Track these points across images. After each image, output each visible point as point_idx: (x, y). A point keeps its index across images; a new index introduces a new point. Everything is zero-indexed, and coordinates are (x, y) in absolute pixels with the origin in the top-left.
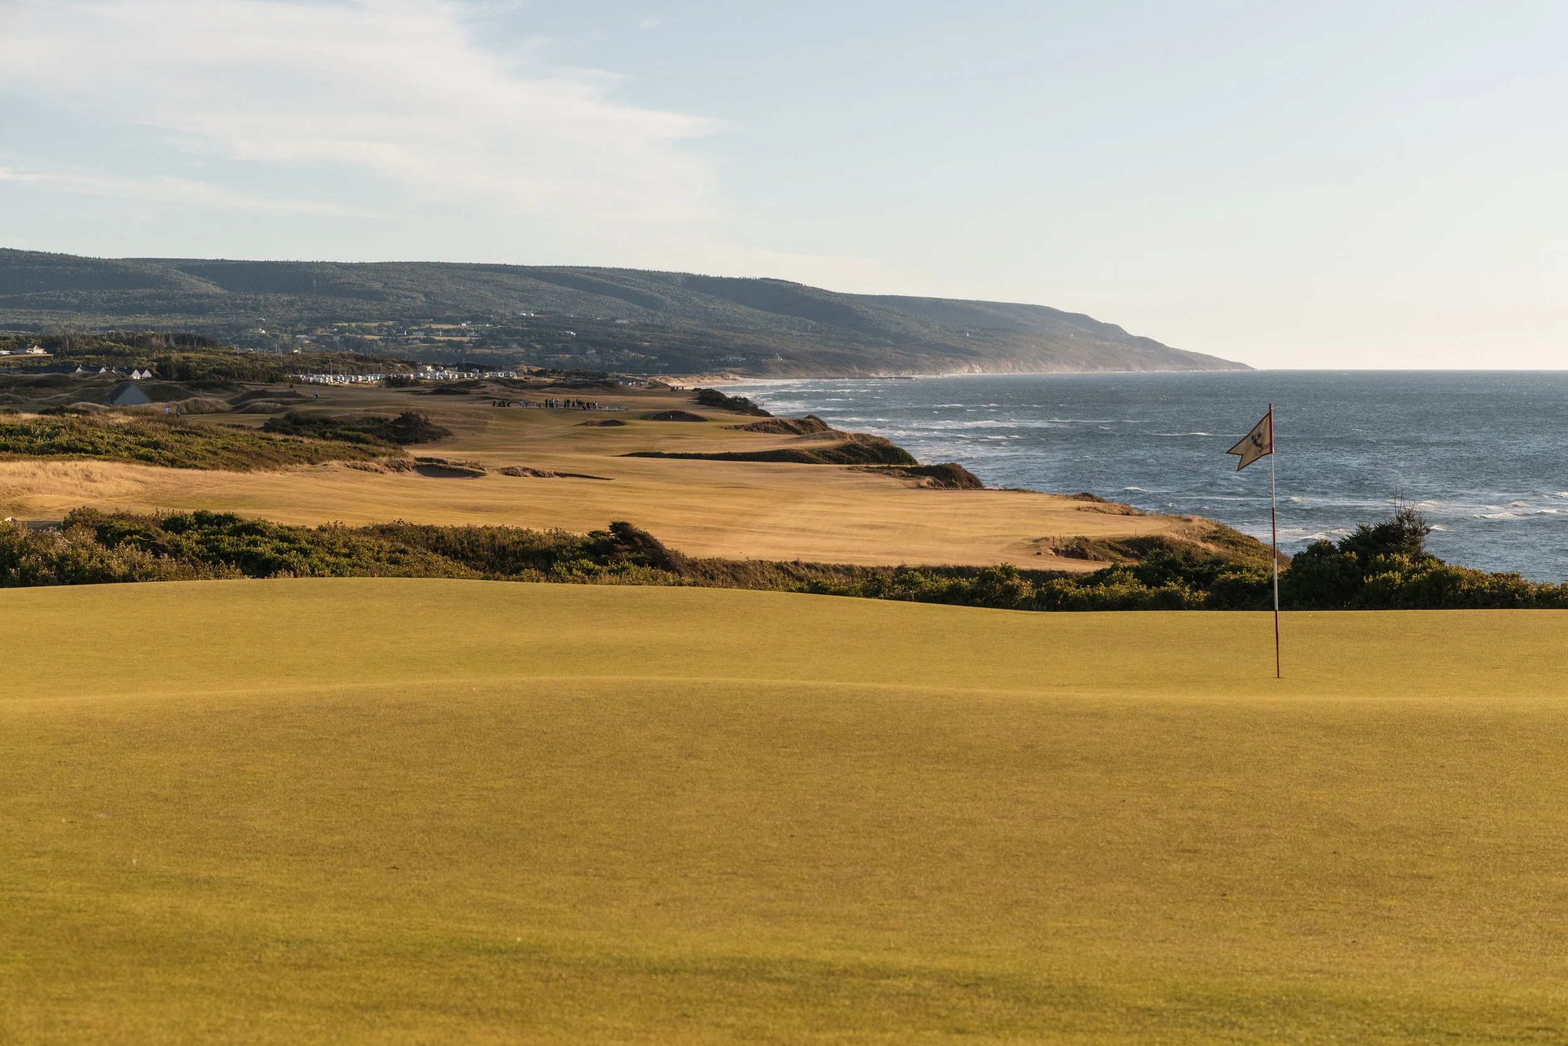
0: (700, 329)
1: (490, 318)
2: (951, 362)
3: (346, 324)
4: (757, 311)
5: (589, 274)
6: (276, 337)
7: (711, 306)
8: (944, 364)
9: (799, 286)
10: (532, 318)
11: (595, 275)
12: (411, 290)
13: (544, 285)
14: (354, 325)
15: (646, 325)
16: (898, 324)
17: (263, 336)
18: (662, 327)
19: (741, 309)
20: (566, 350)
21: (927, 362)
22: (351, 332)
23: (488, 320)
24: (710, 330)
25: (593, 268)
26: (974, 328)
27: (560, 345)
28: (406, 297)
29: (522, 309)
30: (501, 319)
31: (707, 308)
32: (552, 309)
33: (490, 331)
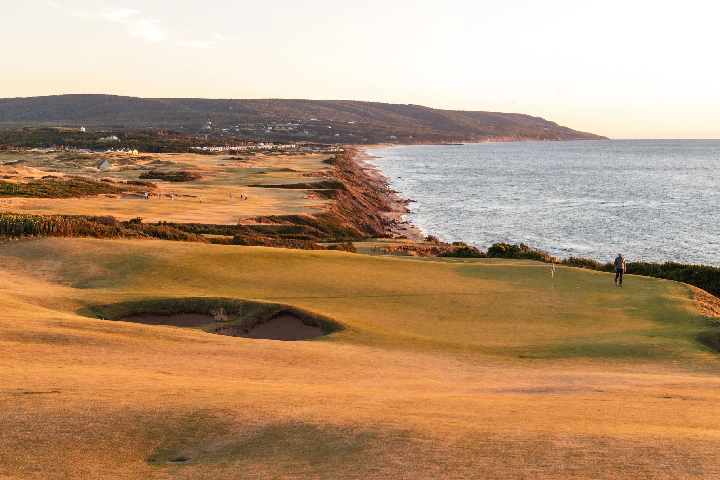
0: (382, 125)
1: (298, 121)
2: (483, 137)
3: (242, 124)
4: (407, 118)
5: (340, 103)
6: (214, 129)
7: (388, 115)
8: (480, 138)
9: (424, 107)
10: (315, 121)
11: (342, 103)
12: (269, 110)
13: (322, 108)
14: (245, 124)
15: (360, 124)
16: (463, 122)
17: (209, 129)
18: (367, 125)
19: (401, 117)
20: (327, 134)
21: (473, 138)
22: (244, 127)
23: (297, 122)
24: (386, 126)
25: (342, 101)
26: (493, 123)
27: (325, 132)
28: (267, 113)
29: (312, 118)
30: (303, 122)
31: (386, 116)
32: (324, 117)
33: (298, 127)
